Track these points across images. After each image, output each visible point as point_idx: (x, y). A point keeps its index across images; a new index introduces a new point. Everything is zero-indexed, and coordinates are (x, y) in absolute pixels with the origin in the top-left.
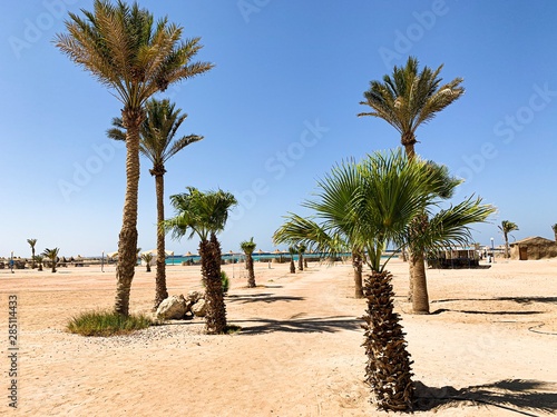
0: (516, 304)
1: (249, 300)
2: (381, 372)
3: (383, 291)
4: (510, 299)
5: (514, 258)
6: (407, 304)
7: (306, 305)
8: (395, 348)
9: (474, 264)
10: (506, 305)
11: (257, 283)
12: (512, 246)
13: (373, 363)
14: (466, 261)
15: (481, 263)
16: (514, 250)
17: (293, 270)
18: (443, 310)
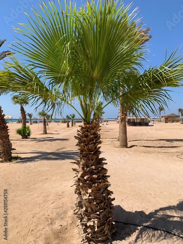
0: (167, 142)
1: (40, 141)
2: (86, 211)
3: (91, 140)
4: (164, 140)
5: (163, 122)
6: (117, 142)
7: (68, 143)
8: (99, 190)
9: (147, 124)
10: (163, 143)
11: (48, 132)
12: (162, 117)
13: (80, 202)
14: (144, 123)
15: (149, 124)
16: (163, 119)
17: (68, 126)
18: (134, 146)
